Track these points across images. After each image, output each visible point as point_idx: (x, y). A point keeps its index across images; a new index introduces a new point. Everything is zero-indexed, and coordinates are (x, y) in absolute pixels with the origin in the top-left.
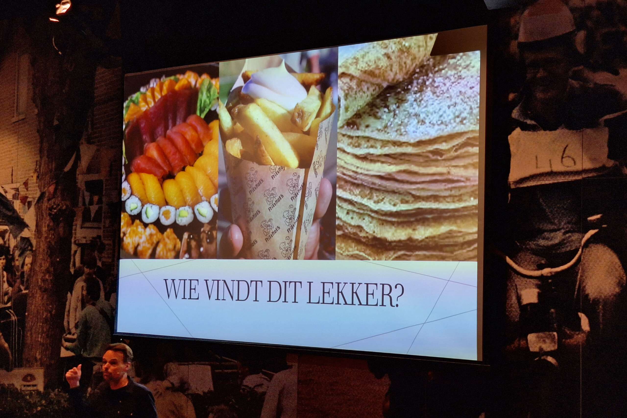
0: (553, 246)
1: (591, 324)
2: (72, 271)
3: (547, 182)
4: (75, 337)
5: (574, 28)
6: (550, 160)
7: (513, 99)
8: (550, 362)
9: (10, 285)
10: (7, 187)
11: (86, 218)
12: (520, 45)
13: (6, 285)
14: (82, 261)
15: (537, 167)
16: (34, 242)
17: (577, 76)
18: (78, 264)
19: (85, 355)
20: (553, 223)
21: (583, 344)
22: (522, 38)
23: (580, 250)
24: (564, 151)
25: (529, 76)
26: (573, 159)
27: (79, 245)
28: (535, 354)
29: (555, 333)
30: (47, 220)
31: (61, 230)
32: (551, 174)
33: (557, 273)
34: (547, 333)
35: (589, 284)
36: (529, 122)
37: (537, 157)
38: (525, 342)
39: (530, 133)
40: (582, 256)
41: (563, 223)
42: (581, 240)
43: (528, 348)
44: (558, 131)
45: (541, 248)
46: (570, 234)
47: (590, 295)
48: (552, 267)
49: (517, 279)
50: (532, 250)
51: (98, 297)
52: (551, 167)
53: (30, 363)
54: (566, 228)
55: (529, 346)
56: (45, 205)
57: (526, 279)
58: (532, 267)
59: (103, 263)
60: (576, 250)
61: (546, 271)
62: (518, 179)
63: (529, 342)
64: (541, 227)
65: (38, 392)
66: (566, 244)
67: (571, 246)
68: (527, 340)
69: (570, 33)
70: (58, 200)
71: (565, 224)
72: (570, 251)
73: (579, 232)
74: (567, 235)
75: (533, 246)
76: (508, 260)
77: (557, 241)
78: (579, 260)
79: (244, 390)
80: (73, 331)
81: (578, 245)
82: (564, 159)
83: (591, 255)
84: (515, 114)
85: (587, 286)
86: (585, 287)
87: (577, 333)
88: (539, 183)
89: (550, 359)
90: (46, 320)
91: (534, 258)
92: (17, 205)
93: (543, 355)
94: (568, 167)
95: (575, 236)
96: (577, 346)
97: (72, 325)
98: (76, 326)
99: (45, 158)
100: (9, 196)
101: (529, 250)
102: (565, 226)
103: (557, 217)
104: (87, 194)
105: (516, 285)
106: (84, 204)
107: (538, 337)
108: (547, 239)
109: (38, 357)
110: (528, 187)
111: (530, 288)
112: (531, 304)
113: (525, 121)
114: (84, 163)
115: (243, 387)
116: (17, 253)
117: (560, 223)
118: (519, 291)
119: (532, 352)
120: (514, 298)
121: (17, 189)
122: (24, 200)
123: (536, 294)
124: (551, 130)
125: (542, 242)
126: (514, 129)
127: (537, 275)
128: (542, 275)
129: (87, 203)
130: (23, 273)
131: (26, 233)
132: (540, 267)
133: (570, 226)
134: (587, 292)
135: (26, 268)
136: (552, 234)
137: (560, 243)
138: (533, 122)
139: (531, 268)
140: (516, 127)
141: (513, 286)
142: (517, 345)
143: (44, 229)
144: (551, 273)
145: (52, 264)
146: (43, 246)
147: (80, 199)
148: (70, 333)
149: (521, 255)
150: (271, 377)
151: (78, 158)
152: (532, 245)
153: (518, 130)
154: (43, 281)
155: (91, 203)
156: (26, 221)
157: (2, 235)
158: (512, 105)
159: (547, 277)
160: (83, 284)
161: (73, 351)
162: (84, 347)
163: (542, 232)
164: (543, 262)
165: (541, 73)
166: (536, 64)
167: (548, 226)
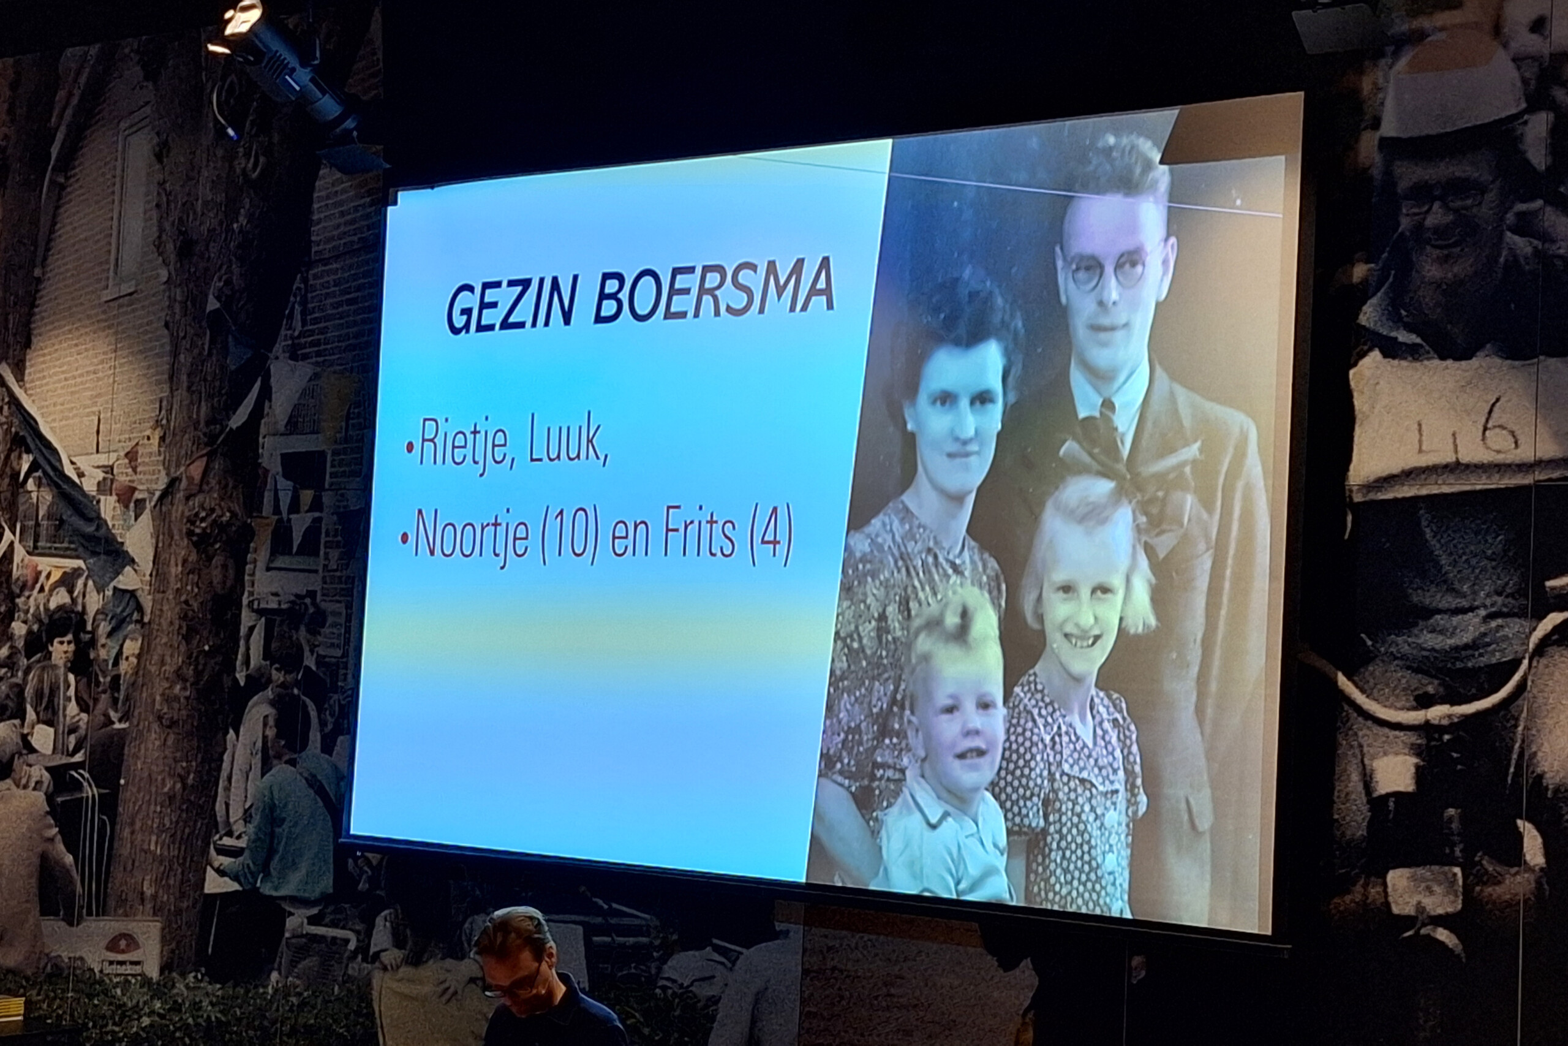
0: (1456, 649)
1: (1548, 850)
2: (241, 677)
3: (1446, 489)
4: (242, 843)
5: (1524, 105)
6: (1454, 435)
7: (1365, 281)
8: (1442, 944)
9: (84, 707)
10: (83, 463)
11: (281, 543)
12: (1385, 143)
13: (73, 708)
14: (267, 654)
15: (1420, 451)
16: (147, 602)
17: (1525, 226)
18: (256, 660)
19: (267, 890)
20: (1453, 589)
21: (1526, 901)
22: (1389, 128)
23: (1526, 662)
24: (1490, 412)
25: (1405, 223)
26: (1513, 433)
27: (261, 612)
29: (1457, 870)
30: (182, 548)
31: (216, 574)
32: (1456, 468)
33: (1467, 718)
34: (1436, 868)
35: (1546, 747)
36: (1404, 337)
37: (1420, 425)
38: (1380, 889)
39: (1404, 363)
40: (1530, 678)
41: (1482, 594)
42: (1528, 637)
43: (1387, 905)
44: (1474, 362)
45: (1425, 653)
46: (1500, 621)
47: (1548, 776)
48: (1454, 702)
49: (1365, 731)
50: (1403, 657)
51: (304, 745)
52: (1456, 452)
53: (125, 907)
54: (1492, 605)
55: (1391, 899)
56: (179, 509)
57: (1386, 730)
58: (1401, 702)
59: (320, 661)
60: (1515, 664)
61: (1437, 713)
62: (1372, 478)
63: (1390, 890)
64: (1427, 601)
65: (146, 981)
66: (1489, 644)
67: (1502, 651)
68: (1385, 885)
69: (1510, 119)
70: (210, 499)
71: (1488, 595)
72: (1500, 664)
73: (1521, 614)
74: (1493, 624)
75: (1406, 649)
76: (1342, 680)
77: (1466, 638)
78: (1521, 687)
79: (664, 988)
80: (239, 828)
81: (1520, 649)
82: (1487, 433)
83: (1552, 674)
84: (1369, 315)
85: (1540, 754)
86: (1535, 754)
87: (1514, 870)
88: (1424, 492)
89: (1442, 935)
90: (171, 798)
91: (1407, 678)
92: (109, 508)
93: (1424, 925)
94: (1498, 452)
95: (1514, 627)
96: (1511, 904)
97: (236, 814)
98: (247, 817)
99: (181, 394)
100: (89, 486)
101: (1396, 658)
102: (1488, 602)
103: (1468, 579)
104: (284, 484)
105: (1361, 746)
106: (277, 510)
107: (1413, 878)
108: (1442, 632)
109: (149, 891)
110: (1396, 500)
111: (1397, 754)
112: (1397, 795)
113: (1393, 334)
114: (280, 407)
115: (661, 983)
116: (104, 628)
117: (1475, 593)
118: (1366, 761)
119: (1398, 916)
120: (1355, 777)
121: (109, 469)
122: (126, 496)
123: (1413, 770)
124: (1458, 358)
125: (1430, 640)
126: (1363, 355)
127: (1416, 723)
128: (1427, 722)
129: (284, 507)
130: (116, 678)
131: (128, 580)
132: (1424, 701)
133: (1499, 600)
134: (1539, 770)
135: (124, 667)
136: (1456, 620)
137: (1474, 641)
138: (1414, 339)
139: (1399, 705)
140: (1370, 350)
141: (1352, 747)
142: (1358, 897)
143: (175, 570)
144: (1450, 716)
145: (193, 657)
146: (170, 612)
147: (268, 497)
148: (230, 834)
149: (1375, 669)
150: (733, 959)
151: (266, 394)
152: (1402, 644)
153: (1376, 355)
154: (168, 699)
155: (294, 507)
156: (131, 548)
157: (68, 581)
158: (1362, 294)
159: (1440, 729)
160: (267, 710)
161: (236, 878)
162: (265, 869)
163: (1429, 613)
164: (1430, 689)
165: (1436, 216)
166: (1422, 193)
167: (1449, 601)
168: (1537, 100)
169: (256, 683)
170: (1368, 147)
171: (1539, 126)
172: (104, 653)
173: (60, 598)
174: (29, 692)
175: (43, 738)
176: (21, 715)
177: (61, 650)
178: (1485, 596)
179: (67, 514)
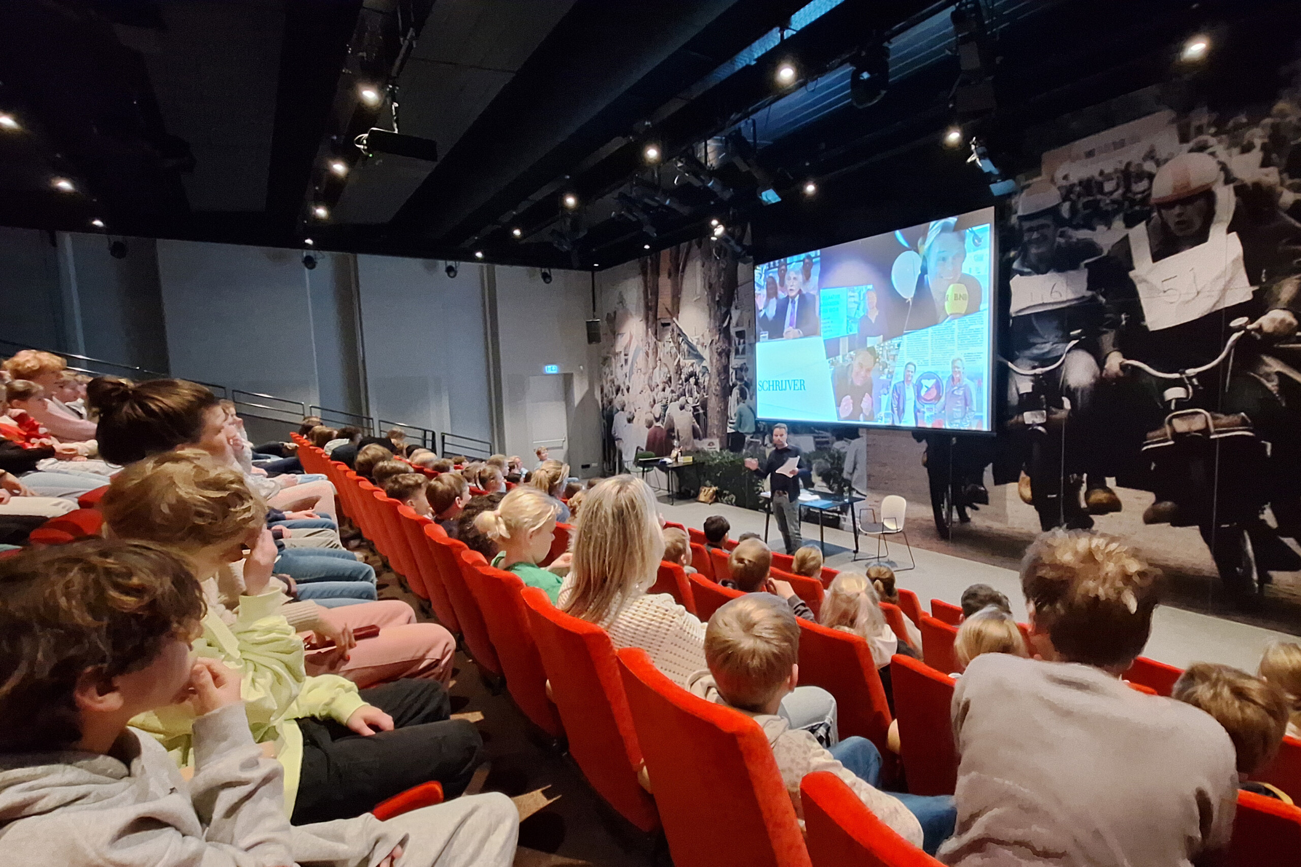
0: (1043, 353)
1: (1072, 404)
2: (731, 384)
3: (1040, 311)
4: (734, 421)
5: (1061, 201)
6: (1042, 295)
8: (1040, 431)
9: (698, 393)
10: (693, 338)
11: (737, 352)
12: (1020, 218)
13: (696, 393)
14: (736, 378)
15: (1032, 301)
16: (709, 369)
17: (1062, 235)
18: (734, 380)
19: (741, 431)
20: (1042, 338)
21: (1064, 418)
22: (1020, 213)
23: (1065, 355)
24: (1053, 288)
25: (1026, 238)
26: (1060, 293)
27: (734, 369)
28: (1029, 425)
29: (1044, 412)
30: (716, 355)
31: (723, 360)
32: (1043, 304)
33: (1047, 372)
34: (1038, 411)
35: (1069, 377)
36: (1026, 270)
37: (1033, 294)
38: (1021, 417)
39: (1026, 277)
40: (1066, 359)
42: (1065, 348)
43: (1024, 422)
44: (1048, 274)
45: (1035, 356)
46: (1057, 345)
47: (1071, 385)
48: (1043, 367)
50: (1028, 357)
51: (746, 398)
52: (1043, 300)
53: (711, 436)
55: (1025, 420)
56: (714, 347)
57: (1023, 376)
58: (1028, 368)
59: (748, 379)
60: (1061, 356)
61: (1039, 371)
62: (1017, 310)
63: (1025, 418)
64: (1035, 341)
65: (717, 452)
66: (1052, 351)
67: (1057, 352)
68: (1023, 416)
69: (1058, 205)
70: (721, 344)
72: (1056, 357)
73: (1063, 342)
74: (1054, 346)
75: (1028, 355)
76: (1010, 364)
77: (1046, 350)
78: (1063, 362)
80: (733, 418)
81: (1063, 351)
82: (1051, 294)
83: (1072, 357)
84: (1015, 265)
85: (1068, 379)
87: (1061, 410)
88: (1033, 312)
89: (1040, 428)
90: (718, 412)
91: (1029, 362)
92: (699, 348)
93: (1035, 426)
94: (1054, 299)
95: (1060, 346)
96: (1060, 419)
97: (732, 415)
98: (735, 415)
99: (713, 319)
100: (695, 343)
101: (1026, 358)
102: (1053, 340)
103: (1046, 334)
104: (736, 339)
105: (1015, 381)
106: (735, 345)
107: (1032, 414)
108: (1039, 349)
109: (715, 432)
110: (1024, 315)
111: (1026, 383)
112: (1027, 393)
113: (1023, 269)
114: (734, 321)
116: (701, 375)
117: (1049, 338)
118: (1017, 385)
119: (1027, 424)
120: (1014, 389)
121: (698, 339)
122: (703, 345)
123: (1031, 386)
124: (1043, 273)
125: (1035, 351)
126: (1014, 276)
127: (1032, 374)
128: (1035, 374)
129: (737, 344)
130: (704, 386)
131: (704, 364)
132: (1034, 368)
133: (1057, 339)
134: (1068, 384)
135: (706, 383)
136: (1043, 346)
137: (1048, 351)
138: (1029, 270)
140: (1016, 275)
141: (1013, 381)
142: (1015, 420)
143: (714, 361)
144: (1042, 372)
145: (720, 380)
146: (715, 371)
147: (733, 342)
149: (1020, 361)
150: (850, 443)
151: (731, 318)
152: (1027, 353)
153: (1018, 276)
154: (716, 390)
155: (739, 344)
156: (704, 357)
157: (692, 365)
158: (1013, 260)
159: (1039, 375)
160: (738, 391)
161: (734, 429)
162: (740, 426)
163: (1034, 344)
164: (1036, 364)
165: (1035, 235)
166: (1031, 230)
167: (1040, 340)
168: (1065, 198)
169: (734, 385)
170: (1014, 220)
171: (1066, 206)
172: (701, 381)
173: (691, 369)
174: (686, 390)
175: (690, 400)
176: (685, 395)
177: (692, 380)
178: (1052, 338)
179: (691, 351)
